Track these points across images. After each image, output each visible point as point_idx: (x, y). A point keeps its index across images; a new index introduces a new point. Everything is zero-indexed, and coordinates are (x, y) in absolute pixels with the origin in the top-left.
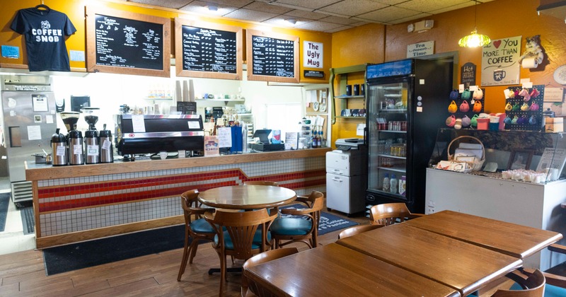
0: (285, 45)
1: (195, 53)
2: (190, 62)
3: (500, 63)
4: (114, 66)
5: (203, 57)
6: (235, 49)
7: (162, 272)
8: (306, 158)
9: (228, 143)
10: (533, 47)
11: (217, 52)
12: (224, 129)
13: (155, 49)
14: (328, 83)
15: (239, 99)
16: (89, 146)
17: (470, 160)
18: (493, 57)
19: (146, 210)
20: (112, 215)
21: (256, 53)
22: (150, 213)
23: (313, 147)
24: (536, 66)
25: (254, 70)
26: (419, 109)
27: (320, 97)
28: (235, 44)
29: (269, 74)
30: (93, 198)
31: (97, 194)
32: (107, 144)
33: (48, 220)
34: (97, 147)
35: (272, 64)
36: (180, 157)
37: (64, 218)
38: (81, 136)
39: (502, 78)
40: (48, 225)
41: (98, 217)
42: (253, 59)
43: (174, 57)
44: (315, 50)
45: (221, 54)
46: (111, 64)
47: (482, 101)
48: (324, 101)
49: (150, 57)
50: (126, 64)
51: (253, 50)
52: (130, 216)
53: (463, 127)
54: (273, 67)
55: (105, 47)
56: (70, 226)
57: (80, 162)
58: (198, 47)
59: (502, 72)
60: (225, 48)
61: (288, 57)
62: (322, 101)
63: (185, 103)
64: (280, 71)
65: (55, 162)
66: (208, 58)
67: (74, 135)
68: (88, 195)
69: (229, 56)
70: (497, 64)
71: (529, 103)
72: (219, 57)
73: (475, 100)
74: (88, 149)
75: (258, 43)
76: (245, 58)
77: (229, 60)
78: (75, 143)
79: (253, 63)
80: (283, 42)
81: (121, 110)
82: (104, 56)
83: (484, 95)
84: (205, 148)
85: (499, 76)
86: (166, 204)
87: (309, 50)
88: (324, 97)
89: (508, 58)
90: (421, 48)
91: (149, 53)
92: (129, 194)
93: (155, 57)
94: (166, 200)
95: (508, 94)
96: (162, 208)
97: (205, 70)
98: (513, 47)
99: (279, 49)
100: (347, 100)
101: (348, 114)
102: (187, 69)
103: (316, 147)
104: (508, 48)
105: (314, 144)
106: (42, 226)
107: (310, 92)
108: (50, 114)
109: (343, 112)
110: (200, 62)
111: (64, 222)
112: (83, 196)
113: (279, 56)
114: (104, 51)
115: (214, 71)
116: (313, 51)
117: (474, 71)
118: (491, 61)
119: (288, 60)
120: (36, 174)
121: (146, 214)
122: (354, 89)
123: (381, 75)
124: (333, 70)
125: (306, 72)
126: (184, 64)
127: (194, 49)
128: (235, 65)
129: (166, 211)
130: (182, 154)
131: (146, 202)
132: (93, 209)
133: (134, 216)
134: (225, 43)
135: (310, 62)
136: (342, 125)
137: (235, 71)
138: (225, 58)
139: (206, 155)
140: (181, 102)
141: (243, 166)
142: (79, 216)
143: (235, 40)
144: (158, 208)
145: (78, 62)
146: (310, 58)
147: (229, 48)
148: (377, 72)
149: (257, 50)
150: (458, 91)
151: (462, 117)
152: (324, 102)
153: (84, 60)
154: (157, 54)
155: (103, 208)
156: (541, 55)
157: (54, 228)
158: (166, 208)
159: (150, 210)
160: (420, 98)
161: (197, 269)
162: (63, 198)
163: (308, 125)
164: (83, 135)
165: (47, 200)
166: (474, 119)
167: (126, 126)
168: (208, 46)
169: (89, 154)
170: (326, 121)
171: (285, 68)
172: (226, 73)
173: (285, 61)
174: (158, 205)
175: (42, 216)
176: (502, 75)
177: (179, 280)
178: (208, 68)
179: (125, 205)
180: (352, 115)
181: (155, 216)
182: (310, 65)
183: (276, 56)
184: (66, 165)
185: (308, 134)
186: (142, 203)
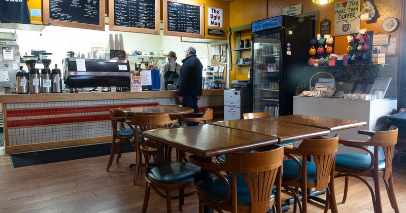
0: (193, 9)
1: (124, 13)
2: (120, 20)
3: (347, 19)
4: (63, 21)
5: (130, 16)
6: (154, 11)
7: (96, 167)
8: (209, 96)
9: (149, 82)
10: (368, 5)
11: (141, 13)
12: (146, 71)
13: (94, 9)
14: (227, 40)
15: (161, 56)
16: (44, 80)
17: (325, 89)
18: (342, 14)
19: (87, 130)
20: (61, 133)
21: (170, 14)
22: (90, 133)
23: (215, 88)
24: (370, 19)
25: (168, 27)
26: (289, 53)
27: (222, 50)
28: (154, 7)
29: (180, 31)
30: (46, 119)
31: (50, 116)
32: (57, 79)
33: (14, 134)
34: (50, 81)
35: (183, 23)
36: (112, 91)
37: (25, 133)
38: (38, 73)
39: (348, 29)
40: (14, 137)
41: (51, 134)
42: (168, 19)
43: (108, 16)
44: (217, 14)
45: (143, 15)
46: (61, 20)
47: (333, 45)
48: (224, 53)
49: (90, 15)
50: (72, 20)
51: (168, 12)
52: (74, 134)
53: (319, 65)
54: (183, 26)
55: (56, 7)
56: (30, 139)
57: (37, 92)
58: (126, 9)
59: (348, 24)
60: (147, 10)
61: (195, 18)
62: (223, 54)
63: (116, 51)
64: (189, 29)
65: (19, 91)
66: (133, 17)
67: (33, 71)
68: (43, 117)
69: (149, 16)
70: (345, 19)
71: (363, 44)
72: (142, 17)
73: (328, 45)
74: (44, 82)
75: (172, 7)
76: (161, 18)
77: (149, 19)
78: (34, 78)
79: (168, 22)
80: (191, 7)
81: (68, 55)
82: (55, 13)
83: (334, 41)
84: (131, 85)
85: (346, 28)
86: (101, 126)
87: (212, 14)
88: (224, 50)
89: (352, 14)
90: (293, 9)
91: (89, 12)
92: (73, 117)
93: (93, 15)
94: (101, 123)
95: (350, 38)
96: (99, 129)
97: (132, 26)
98: (355, 6)
99: (189, 12)
100: (241, 52)
101: (241, 62)
102: (117, 25)
103: (218, 88)
104: (352, 7)
105: (216, 86)
106: (10, 137)
107: (213, 47)
108: (16, 63)
109: (238, 61)
110: (127, 20)
111: (26, 136)
112: (39, 117)
113: (188, 17)
114: (56, 10)
115: (138, 27)
116: (215, 14)
117: (330, 25)
118: (340, 17)
119: (195, 21)
120: (5, 98)
121: (87, 133)
122: (245, 43)
123: (261, 29)
124: (230, 29)
125: (209, 30)
126: (115, 21)
127: (123, 10)
128: (154, 23)
129: (102, 131)
130: (114, 89)
131: (86, 124)
132: (47, 127)
133: (77, 134)
134: (146, 7)
135: (212, 23)
136: (237, 71)
137: (154, 28)
138: (146, 17)
139: (132, 91)
140: (113, 50)
141: (160, 100)
142: (37, 132)
143: (154, 4)
144: (96, 129)
145: (37, 17)
146: (213, 20)
147: (150, 10)
148: (258, 27)
149: (171, 13)
150: (317, 39)
151: (318, 58)
152: (224, 55)
153: (41, 16)
154: (95, 13)
155: (54, 127)
156: (373, 11)
157: (18, 140)
158: (102, 129)
159: (90, 130)
160: (289, 45)
161: (121, 165)
162: (25, 118)
163: (211, 72)
164: (40, 72)
165: (13, 119)
166: (327, 59)
167: (72, 66)
168: (133, 8)
169: (44, 86)
170: (225, 69)
171: (193, 27)
172: (147, 29)
173: (193, 21)
174: (95, 126)
175: (9, 130)
176: (348, 27)
177: (108, 171)
178: (133, 25)
179: (71, 125)
180: (244, 63)
181: (93, 135)
182: (212, 25)
183: (186, 17)
184: (28, 93)
185: (211, 78)
186: (83, 124)
